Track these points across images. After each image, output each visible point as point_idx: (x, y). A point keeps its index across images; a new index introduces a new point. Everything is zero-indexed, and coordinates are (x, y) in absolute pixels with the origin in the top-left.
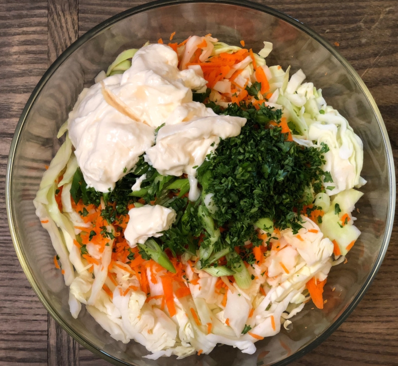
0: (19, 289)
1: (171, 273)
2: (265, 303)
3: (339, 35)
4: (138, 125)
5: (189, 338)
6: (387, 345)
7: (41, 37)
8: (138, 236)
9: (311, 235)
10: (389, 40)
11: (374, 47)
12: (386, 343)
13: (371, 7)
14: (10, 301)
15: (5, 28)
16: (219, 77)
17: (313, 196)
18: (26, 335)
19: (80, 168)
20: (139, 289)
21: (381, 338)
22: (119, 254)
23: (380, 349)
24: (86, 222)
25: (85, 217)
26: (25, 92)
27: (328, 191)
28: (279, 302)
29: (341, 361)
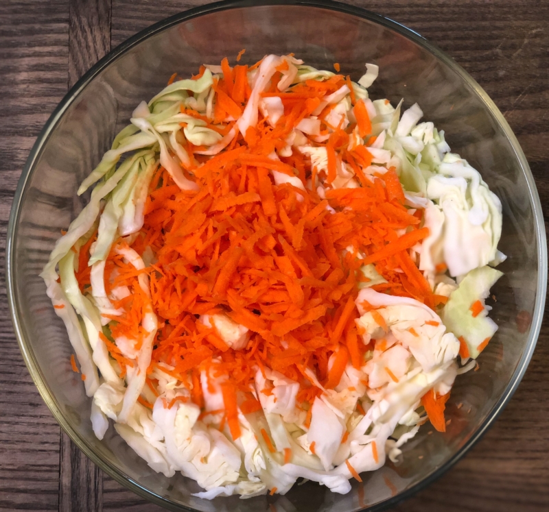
0: (20, 406)
5: (258, 470)
7: (59, 61)
10: (536, 73)
11: (516, 82)
13: (511, 27)
14: (8, 422)
15: (9, 47)
16: (305, 112)
18: (29, 470)
20: (189, 400)
22: (163, 353)
24: (117, 308)
28: (383, 422)
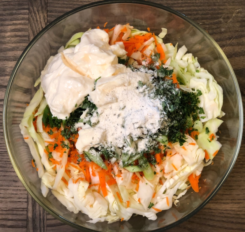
0: (9, 182)
1: (104, 170)
2: (163, 189)
3: (207, 26)
4: (84, 78)
5: (115, 210)
6: (239, 218)
7: (24, 27)
8: (84, 146)
9: (191, 147)
10: (238, 29)
11: (229, 34)
12: (238, 216)
13: (227, 9)
14: (4, 189)
15: (2, 21)
16: (134, 50)
17: (192, 123)
18: (13, 211)
19: (48, 105)
20: (84, 179)
21: (235, 213)
22: (72, 158)
23: (234, 220)
24: (52, 138)
25: (51, 135)
26: (14, 60)
27: (201, 119)
28: (171, 188)
29: (210, 228)
